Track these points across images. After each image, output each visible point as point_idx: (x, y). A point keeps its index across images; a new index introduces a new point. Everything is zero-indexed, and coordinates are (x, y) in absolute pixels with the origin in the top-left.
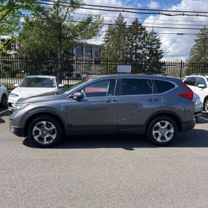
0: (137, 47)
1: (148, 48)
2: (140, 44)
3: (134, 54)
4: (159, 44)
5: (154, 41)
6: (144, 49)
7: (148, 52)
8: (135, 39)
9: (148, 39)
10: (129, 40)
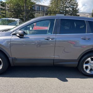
0: (66, 7)
1: (72, 8)
2: (68, 5)
3: (64, 10)
4: (77, 5)
5: (75, 4)
6: (70, 8)
7: (71, 10)
8: (66, 3)
9: (72, 3)
10: (62, 3)
